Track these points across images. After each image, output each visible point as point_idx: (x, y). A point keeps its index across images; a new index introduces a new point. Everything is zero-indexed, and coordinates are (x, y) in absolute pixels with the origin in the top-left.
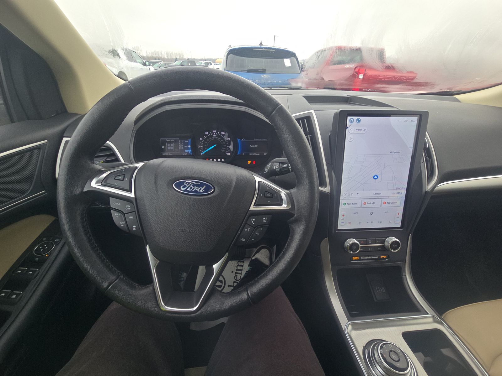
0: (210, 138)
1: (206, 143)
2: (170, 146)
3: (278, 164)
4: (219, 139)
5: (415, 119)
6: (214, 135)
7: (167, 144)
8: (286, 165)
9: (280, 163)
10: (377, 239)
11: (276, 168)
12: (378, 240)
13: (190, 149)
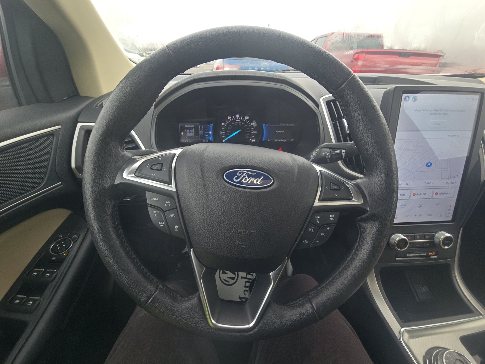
0: (233, 123)
1: (228, 128)
2: (190, 132)
3: (328, 149)
4: (242, 123)
5: (477, 97)
6: (237, 119)
7: (187, 131)
8: (339, 151)
9: (330, 148)
10: (425, 234)
11: (325, 155)
12: (427, 235)
13: (211, 135)
